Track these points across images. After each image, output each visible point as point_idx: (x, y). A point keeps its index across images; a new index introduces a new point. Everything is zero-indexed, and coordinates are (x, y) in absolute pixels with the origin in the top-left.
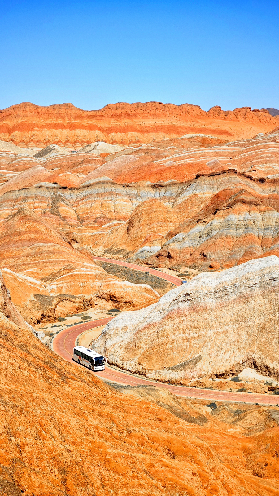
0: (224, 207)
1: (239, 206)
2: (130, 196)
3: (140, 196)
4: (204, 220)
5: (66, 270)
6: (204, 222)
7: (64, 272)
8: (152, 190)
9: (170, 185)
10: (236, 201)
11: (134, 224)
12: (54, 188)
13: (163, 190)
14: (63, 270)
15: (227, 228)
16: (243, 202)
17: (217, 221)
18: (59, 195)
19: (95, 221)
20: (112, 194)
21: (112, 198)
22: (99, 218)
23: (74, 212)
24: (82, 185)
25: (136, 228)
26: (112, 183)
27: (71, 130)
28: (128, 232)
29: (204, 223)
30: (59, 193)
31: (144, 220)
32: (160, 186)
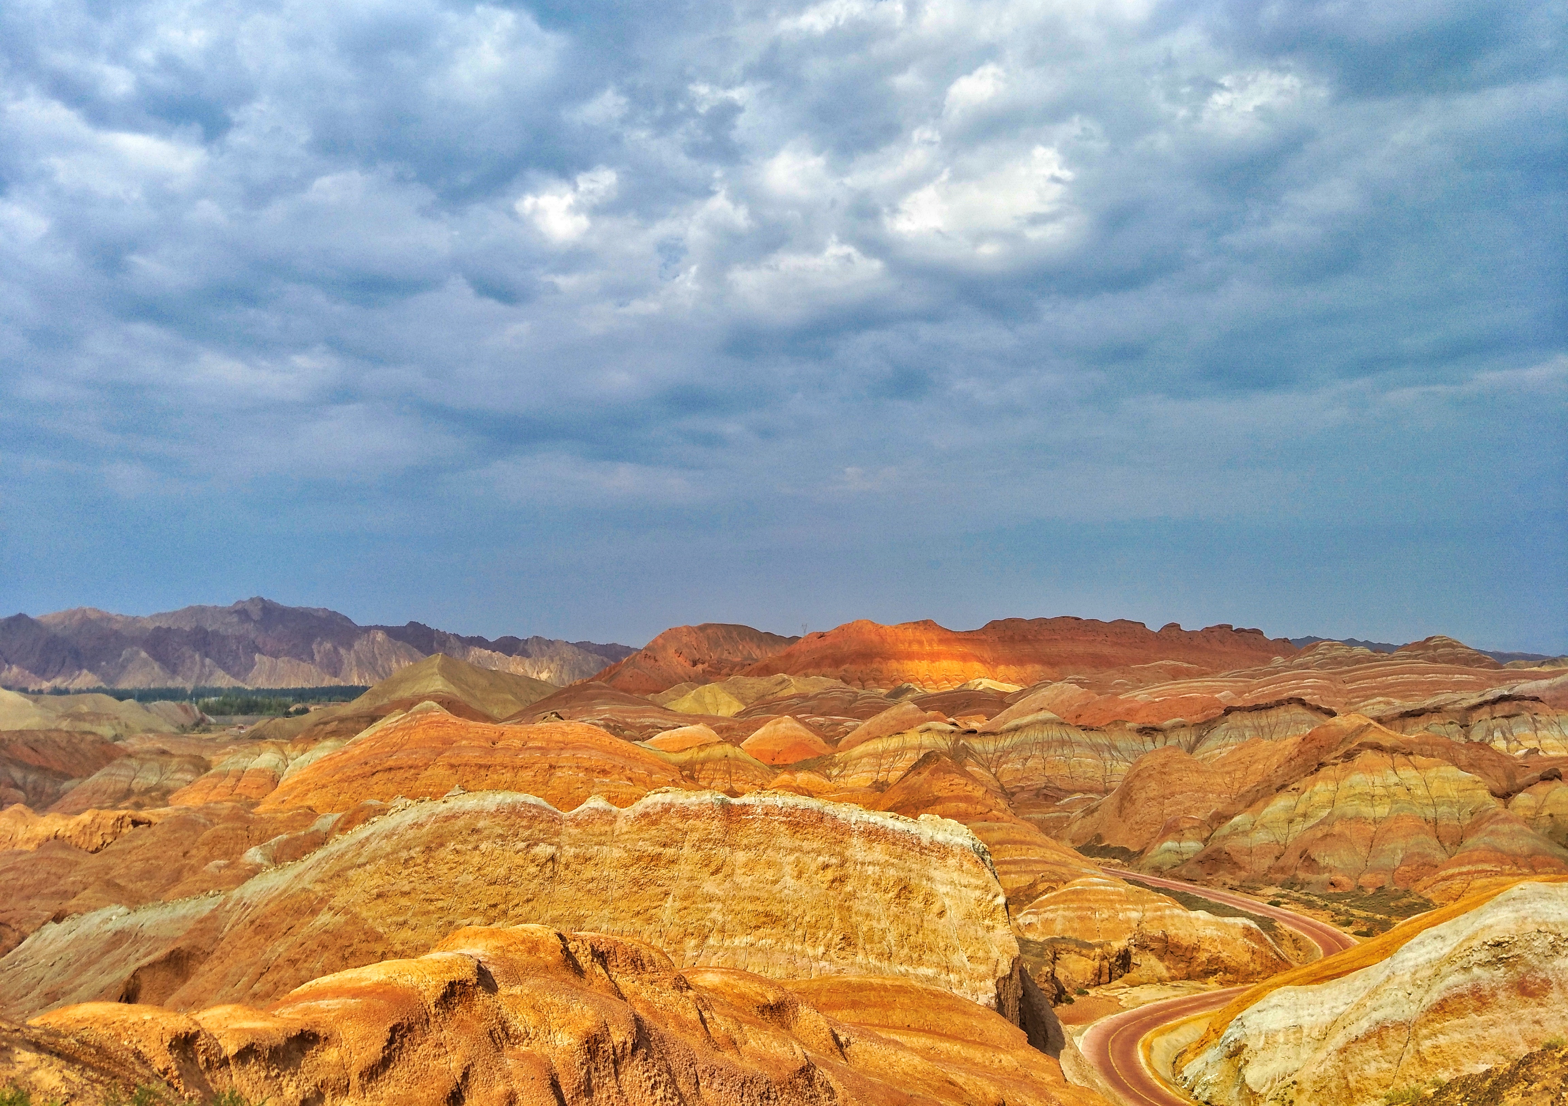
0: (1336, 758)
1: (1368, 755)
2: (1096, 748)
3: (1116, 748)
4: (1296, 785)
5: (1046, 881)
6: (1293, 789)
7: (1046, 885)
8: (1138, 738)
9: (1174, 727)
10: (1363, 746)
11: (1134, 797)
12: (952, 732)
13: (1160, 738)
14: (1042, 882)
15: (1349, 804)
16: (1377, 748)
17: (1324, 788)
18: (963, 744)
19: (1037, 795)
20: (1063, 743)
21: (1065, 752)
22: (1044, 788)
23: (991, 776)
24: (1005, 727)
25: (1139, 804)
26: (1062, 724)
27: (933, 662)
28: (1120, 812)
29: (1294, 792)
30: (961, 742)
31: (1153, 788)
32: (1154, 729)
